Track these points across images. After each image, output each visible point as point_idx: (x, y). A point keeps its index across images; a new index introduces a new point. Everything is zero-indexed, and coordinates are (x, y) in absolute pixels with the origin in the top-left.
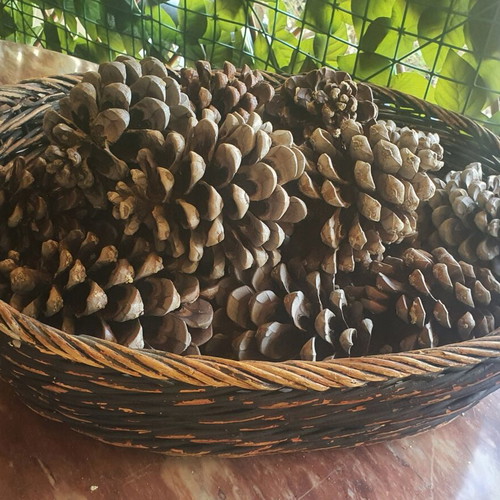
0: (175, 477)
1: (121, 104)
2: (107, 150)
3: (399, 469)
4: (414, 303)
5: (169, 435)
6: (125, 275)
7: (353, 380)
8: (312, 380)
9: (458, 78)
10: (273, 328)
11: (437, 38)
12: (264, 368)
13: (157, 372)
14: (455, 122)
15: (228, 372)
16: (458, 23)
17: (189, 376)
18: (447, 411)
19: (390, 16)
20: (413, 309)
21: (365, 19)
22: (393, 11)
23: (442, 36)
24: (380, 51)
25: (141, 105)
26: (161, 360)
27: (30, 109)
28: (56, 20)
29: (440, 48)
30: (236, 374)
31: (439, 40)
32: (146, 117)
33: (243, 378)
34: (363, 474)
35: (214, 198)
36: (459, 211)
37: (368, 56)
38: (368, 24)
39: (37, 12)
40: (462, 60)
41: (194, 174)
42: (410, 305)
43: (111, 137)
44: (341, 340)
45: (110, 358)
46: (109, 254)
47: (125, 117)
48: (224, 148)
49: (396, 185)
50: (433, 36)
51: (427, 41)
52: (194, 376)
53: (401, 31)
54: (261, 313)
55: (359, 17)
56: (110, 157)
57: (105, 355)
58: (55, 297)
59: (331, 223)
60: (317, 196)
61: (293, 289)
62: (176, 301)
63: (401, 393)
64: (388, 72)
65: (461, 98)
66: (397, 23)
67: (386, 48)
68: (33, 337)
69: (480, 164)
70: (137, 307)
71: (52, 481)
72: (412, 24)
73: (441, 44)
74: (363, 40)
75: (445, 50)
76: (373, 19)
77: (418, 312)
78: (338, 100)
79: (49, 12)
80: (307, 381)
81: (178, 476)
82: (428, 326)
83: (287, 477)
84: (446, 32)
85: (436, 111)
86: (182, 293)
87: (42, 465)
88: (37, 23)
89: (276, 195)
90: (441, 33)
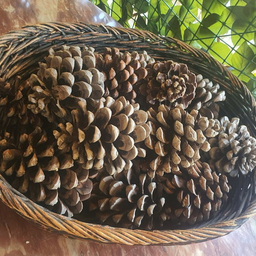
0: (64, 242)
2: (58, 105)
4: (186, 198)
6: (55, 167)
10: (118, 200)
11: (241, 34)
12: (107, 234)
13: (59, 228)
14: (235, 83)
15: (91, 234)
16: (253, 31)
17: (73, 232)
19: (220, 15)
20: (185, 200)
21: (208, 11)
22: (223, 13)
23: (243, 34)
24: (210, 28)
27: (29, 40)
29: (240, 39)
30: (94, 235)
31: (241, 35)
32: (80, 90)
33: (97, 238)
34: (145, 253)
35: (101, 152)
36: (221, 146)
37: (204, 28)
38: (208, 14)
40: (249, 48)
42: (184, 198)
43: (61, 97)
45: (39, 218)
47: (69, 90)
49: (190, 151)
51: (235, 33)
52: (75, 233)
53: (224, 24)
54: (114, 191)
55: (206, 9)
59: (156, 161)
60: (152, 148)
61: (132, 183)
62: (76, 184)
64: (212, 39)
66: (223, 19)
67: (215, 28)
69: (239, 119)
70: (57, 185)
71: (10, 236)
72: (230, 22)
73: (242, 37)
74: (204, 20)
75: (242, 41)
76: (212, 13)
77: (186, 202)
81: (65, 242)
83: (112, 250)
84: (246, 32)
87: (7, 227)
90: (243, 32)
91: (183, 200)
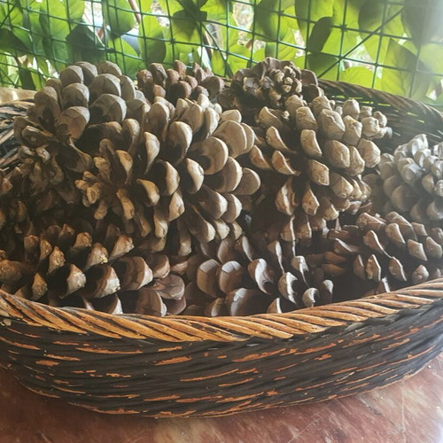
0: (167, 439)
1: (81, 102)
2: (72, 145)
3: (372, 417)
4: (370, 260)
5: (157, 397)
6: (100, 256)
7: (313, 326)
8: (276, 328)
9: (401, 66)
10: (240, 294)
11: (377, 30)
12: (231, 321)
13: (135, 332)
14: (400, 104)
15: (199, 327)
16: (395, 13)
17: (164, 333)
18: (409, 356)
19: (331, 15)
20: (369, 265)
21: (309, 21)
22: (334, 10)
23: (381, 28)
24: (326, 50)
25: (100, 102)
26: (137, 321)
27: (6, 131)
28: (29, 65)
29: (381, 39)
30: (206, 328)
31: (379, 31)
32: (105, 113)
33: (213, 331)
34: (339, 424)
35: (170, 172)
36: (408, 177)
37: (316, 56)
38: (312, 25)
39: (10, 60)
40: (402, 48)
41: (149, 151)
42: (365, 262)
43: (74, 134)
44: (303, 299)
45: (91, 323)
46: (83, 240)
47: (85, 113)
48: (176, 126)
49: (340, 149)
50: (373, 29)
51: (368, 35)
52: (168, 332)
53: (343, 28)
54: (228, 282)
55: (304, 20)
56: (75, 151)
57: (86, 321)
58: (38, 281)
59: (284, 191)
60: (268, 166)
61: (256, 256)
62: (148, 276)
63: (362, 337)
64: (335, 68)
65: (406, 85)
66: (339, 21)
67: (331, 46)
68: (20, 312)
69: (424, 136)
70: (113, 283)
72: (352, 20)
73: (382, 35)
74: (309, 42)
75: (386, 41)
76: (317, 20)
77: (374, 267)
78: (283, 83)
79: (22, 59)
80: (272, 329)
81: (170, 438)
82: (384, 280)
83: (269, 432)
84: (385, 23)
85: (382, 96)
86: (154, 268)
87: (46, 439)
88: (12, 71)
89: (229, 166)
90: (380, 24)
91: (365, 267)
